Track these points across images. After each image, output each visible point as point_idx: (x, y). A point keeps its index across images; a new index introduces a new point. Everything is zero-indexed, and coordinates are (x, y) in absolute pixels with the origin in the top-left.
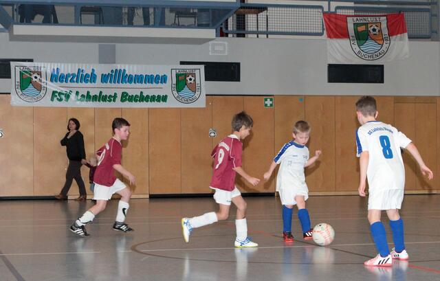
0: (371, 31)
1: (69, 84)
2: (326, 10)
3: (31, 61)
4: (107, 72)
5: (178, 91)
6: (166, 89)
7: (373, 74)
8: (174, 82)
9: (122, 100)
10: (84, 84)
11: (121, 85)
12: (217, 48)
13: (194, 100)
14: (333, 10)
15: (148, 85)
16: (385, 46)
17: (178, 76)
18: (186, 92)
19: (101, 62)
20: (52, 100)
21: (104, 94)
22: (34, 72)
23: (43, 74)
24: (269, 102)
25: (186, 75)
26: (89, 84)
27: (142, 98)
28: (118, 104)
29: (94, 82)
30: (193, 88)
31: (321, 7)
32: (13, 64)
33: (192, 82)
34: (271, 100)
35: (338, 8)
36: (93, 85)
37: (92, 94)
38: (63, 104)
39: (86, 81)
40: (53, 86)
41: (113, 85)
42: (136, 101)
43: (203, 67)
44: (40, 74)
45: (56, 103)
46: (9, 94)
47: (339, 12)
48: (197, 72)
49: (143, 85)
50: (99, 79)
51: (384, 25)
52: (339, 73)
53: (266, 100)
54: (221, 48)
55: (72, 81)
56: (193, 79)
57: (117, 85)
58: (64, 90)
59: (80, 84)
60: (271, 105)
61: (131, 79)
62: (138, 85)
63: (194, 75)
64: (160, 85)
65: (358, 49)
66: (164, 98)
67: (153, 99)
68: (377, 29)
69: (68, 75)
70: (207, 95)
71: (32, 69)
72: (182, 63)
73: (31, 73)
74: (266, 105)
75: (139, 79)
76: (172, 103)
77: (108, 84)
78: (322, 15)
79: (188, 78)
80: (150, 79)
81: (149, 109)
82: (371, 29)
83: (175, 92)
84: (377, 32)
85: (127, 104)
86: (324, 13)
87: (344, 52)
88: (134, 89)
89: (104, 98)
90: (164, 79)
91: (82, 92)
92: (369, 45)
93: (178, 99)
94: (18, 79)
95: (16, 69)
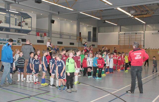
1: (2, 41)
6: (16, 43)
10: (4, 41)
13: (20, 45)
15: (14, 42)
18: (19, 43)
19: (7, 38)
25: (19, 41)
26: (5, 41)
30: (20, 43)
38: (1, 45)
43: (21, 39)
50: (6, 40)
51: (44, 35)
52: (39, 41)
66: (16, 44)
67: (14, 44)
70: (22, 44)
72: (18, 39)
76: (17, 45)
87: (39, 38)
90: (16, 41)
91: (4, 43)
92: (42, 37)
93: (18, 44)
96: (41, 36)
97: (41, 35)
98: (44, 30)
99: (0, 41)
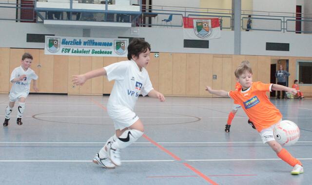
2: (184, 16)
3: (54, 35)
4: (86, 41)
5: (117, 50)
6: (112, 49)
7: (204, 44)
8: (115, 45)
9: (92, 53)
10: (76, 46)
11: (92, 46)
12: (134, 31)
13: (123, 54)
14: (187, 16)
15: (104, 47)
16: (210, 32)
17: (117, 43)
18: (120, 50)
19: (83, 36)
20: (62, 52)
21: (84, 50)
22: (55, 40)
23: (59, 41)
24: (157, 55)
25: (120, 43)
27: (101, 52)
28: (90, 54)
31: (182, 15)
32: (46, 36)
35: (189, 15)
36: (80, 46)
37: (79, 50)
38: (67, 54)
39: (77, 45)
40: (63, 46)
41: (89, 46)
42: (98, 53)
43: (128, 40)
44: (57, 41)
45: (64, 54)
46: (44, 49)
47: (190, 17)
48: (125, 42)
49: (102, 47)
50: (82, 43)
52: (188, 43)
54: (136, 31)
55: (71, 44)
57: (90, 46)
58: (67, 48)
59: (74, 46)
60: (158, 57)
61: (96, 44)
62: (99, 47)
63: (124, 43)
64: (109, 47)
65: (197, 33)
66: (110, 53)
67: (106, 53)
68: (207, 25)
69: (70, 42)
71: (54, 39)
72: (119, 38)
73: (53, 40)
74: (156, 57)
75: (100, 44)
76: (114, 55)
77: (86, 46)
78: (182, 18)
80: (105, 44)
81: (104, 57)
82: (204, 25)
83: (115, 50)
84: (206, 26)
85: (94, 55)
86: (183, 17)
87: (191, 34)
88: (97, 48)
89: (85, 52)
90: (111, 44)
91: (75, 49)
92: (203, 32)
93: (117, 53)
94: (48, 43)
95: (47, 38)
96: (199, 29)
97: (199, 25)
98: (210, 11)
99: (65, 45)
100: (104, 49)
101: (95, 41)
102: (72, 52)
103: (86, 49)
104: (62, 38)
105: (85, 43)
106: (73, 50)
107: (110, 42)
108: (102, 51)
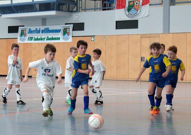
0: (135, 4)
3: (24, 26)
4: (43, 29)
6: (60, 35)
7: (133, 24)
9: (47, 40)
11: (47, 34)
15: (55, 33)
16: (139, 11)
17: (64, 29)
18: (66, 36)
19: (42, 25)
20: (28, 40)
23: (27, 31)
24: (93, 39)
28: (45, 41)
29: (40, 33)
30: (69, 34)
32: (20, 27)
33: (68, 31)
34: (94, 38)
37: (38, 38)
38: (31, 42)
39: (38, 33)
40: (29, 35)
41: (45, 34)
42: (51, 40)
45: (29, 42)
46: (17, 38)
48: (70, 27)
49: (54, 34)
51: (141, 2)
53: (92, 38)
54: (78, 17)
55: (34, 33)
56: (69, 30)
58: (31, 36)
59: (36, 34)
60: (94, 40)
61: (50, 31)
62: (52, 34)
64: (57, 33)
65: (128, 13)
66: (59, 39)
67: (56, 39)
68: (138, 3)
69: (33, 31)
70: (72, 37)
71: (24, 29)
72: (66, 24)
73: (23, 31)
74: (92, 40)
75: (52, 31)
76: (61, 40)
77: (43, 34)
79: (67, 30)
81: (54, 43)
83: (63, 36)
88: (50, 35)
89: (42, 39)
90: (58, 31)
91: (36, 37)
92: (133, 10)
94: (20, 33)
95: (20, 29)
97: (131, 4)
99: (30, 34)
100: (55, 35)
101: (49, 29)
102: (34, 40)
103: (43, 37)
104: (29, 28)
105: (43, 31)
106: (34, 37)
107: (59, 29)
108: (53, 37)
